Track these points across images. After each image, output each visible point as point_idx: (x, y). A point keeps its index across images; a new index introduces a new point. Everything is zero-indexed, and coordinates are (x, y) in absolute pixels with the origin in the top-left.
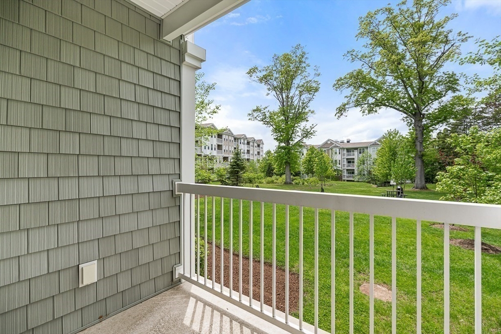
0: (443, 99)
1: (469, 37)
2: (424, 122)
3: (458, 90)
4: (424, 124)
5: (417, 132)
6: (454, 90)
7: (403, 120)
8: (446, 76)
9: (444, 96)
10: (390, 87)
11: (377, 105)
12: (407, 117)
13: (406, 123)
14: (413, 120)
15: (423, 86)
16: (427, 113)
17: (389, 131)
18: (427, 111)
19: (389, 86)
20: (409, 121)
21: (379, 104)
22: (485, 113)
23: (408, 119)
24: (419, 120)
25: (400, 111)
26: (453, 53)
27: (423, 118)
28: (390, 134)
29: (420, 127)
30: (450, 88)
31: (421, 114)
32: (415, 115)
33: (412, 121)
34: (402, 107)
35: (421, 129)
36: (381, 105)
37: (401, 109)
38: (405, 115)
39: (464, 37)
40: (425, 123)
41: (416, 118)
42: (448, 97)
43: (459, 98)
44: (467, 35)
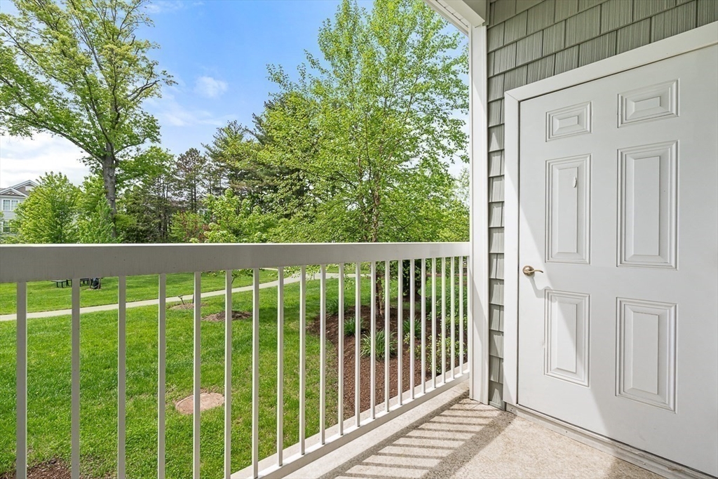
0: (141, 146)
1: (174, 82)
2: (118, 171)
3: (158, 140)
4: (117, 175)
5: (107, 185)
6: (154, 140)
7: (84, 161)
8: (145, 117)
9: (143, 143)
10: (60, 101)
11: (35, 124)
12: (90, 159)
13: (89, 167)
14: (101, 165)
15: (117, 119)
16: (122, 159)
17: (49, 174)
18: (122, 157)
19: (58, 98)
20: (95, 165)
21: (37, 122)
22: (178, 176)
23: (92, 162)
24: (111, 168)
25: (80, 146)
26: (153, 92)
27: (117, 166)
28: (50, 179)
29: (111, 177)
30: (149, 136)
31: (115, 159)
32: (104, 158)
33: (98, 166)
34: (83, 140)
35: (113, 180)
36: (44, 127)
37: (82, 144)
38: (88, 155)
39: (169, 79)
40: (118, 173)
41: (105, 163)
42: (146, 146)
43: (158, 150)
44: (171, 79)
